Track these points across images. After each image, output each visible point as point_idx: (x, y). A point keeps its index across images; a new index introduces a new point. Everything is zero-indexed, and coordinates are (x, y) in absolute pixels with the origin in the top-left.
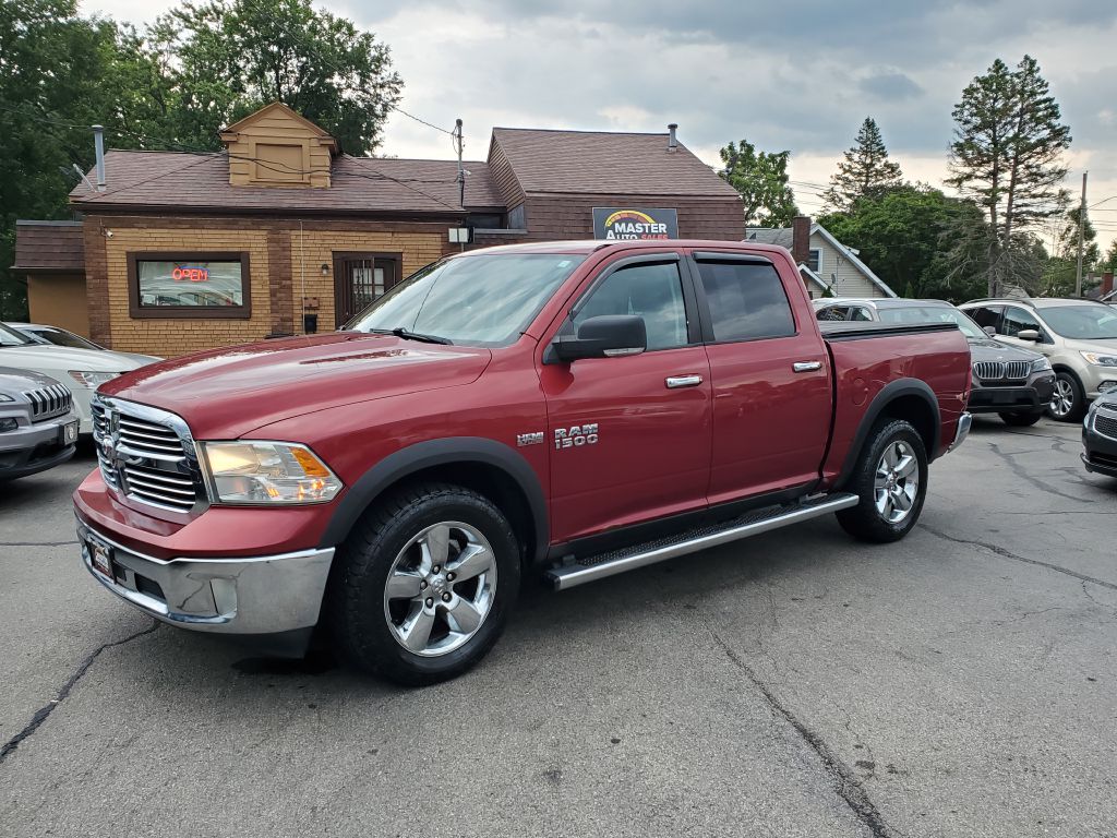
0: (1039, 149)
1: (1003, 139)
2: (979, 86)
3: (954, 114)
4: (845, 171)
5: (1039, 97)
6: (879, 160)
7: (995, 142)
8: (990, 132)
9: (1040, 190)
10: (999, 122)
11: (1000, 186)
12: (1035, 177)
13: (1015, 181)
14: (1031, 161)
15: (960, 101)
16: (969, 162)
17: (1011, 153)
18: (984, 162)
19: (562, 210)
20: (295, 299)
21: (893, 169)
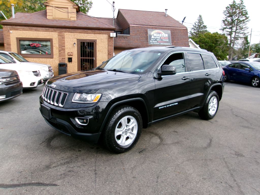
0: (242, 22)
1: (235, 19)
2: (229, 6)
3: (223, 13)
4: (194, 27)
5: (244, 10)
6: (202, 25)
7: (232, 20)
8: (231, 18)
9: (242, 32)
10: (234, 15)
11: (233, 30)
12: (241, 29)
13: (236, 30)
14: (241, 25)
16: (225, 25)
17: (236, 23)
18: (229, 25)
19: (140, 30)
20: (66, 53)
21: (205, 27)
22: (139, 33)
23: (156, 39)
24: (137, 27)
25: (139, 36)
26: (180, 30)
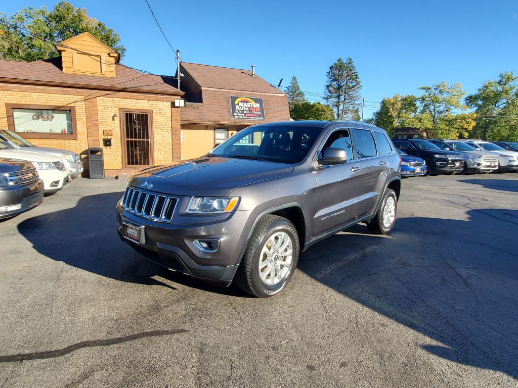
0: (352, 89)
1: (342, 84)
2: (334, 66)
3: (327, 75)
5: (353, 72)
6: (297, 91)
7: (339, 85)
8: (337, 82)
10: (340, 78)
11: (340, 100)
12: (351, 98)
13: (345, 99)
14: (350, 93)
15: (328, 71)
16: (330, 92)
17: (343, 90)
18: (335, 92)
19: (217, 95)
20: (100, 131)
21: (301, 94)
22: (216, 101)
23: (243, 111)
24: (213, 91)
25: (217, 106)
26: (276, 98)
